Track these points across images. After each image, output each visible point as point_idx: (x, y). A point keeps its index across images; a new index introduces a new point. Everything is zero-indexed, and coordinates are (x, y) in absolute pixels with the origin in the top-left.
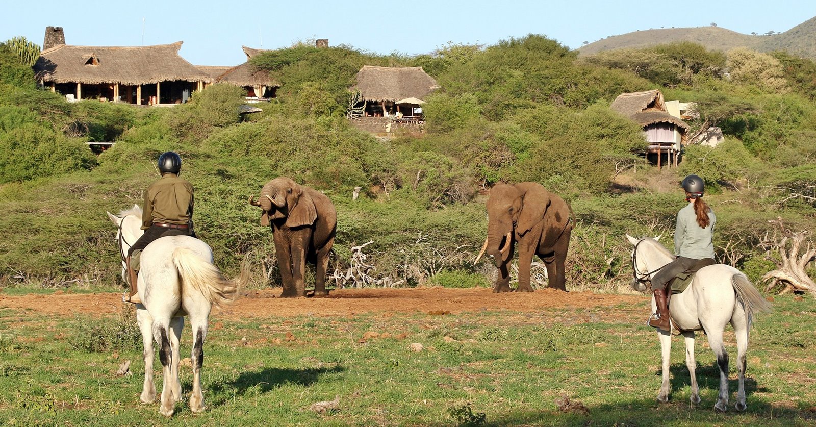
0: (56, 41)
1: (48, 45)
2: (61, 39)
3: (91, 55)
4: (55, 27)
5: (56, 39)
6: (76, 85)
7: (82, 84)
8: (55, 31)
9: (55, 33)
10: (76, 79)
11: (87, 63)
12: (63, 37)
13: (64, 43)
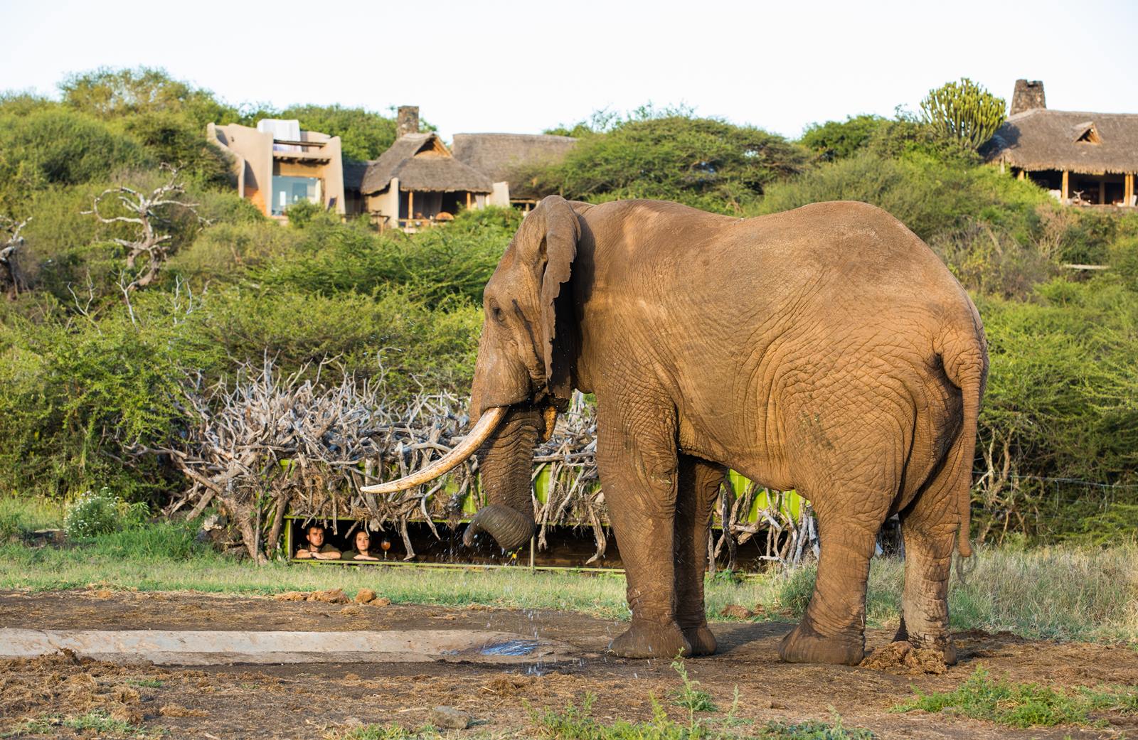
0: (1032, 103)
1: (1018, 107)
2: (1039, 99)
3: (1086, 126)
4: (1030, 80)
5: (1032, 100)
6: (1060, 174)
7: (1071, 173)
8: (1029, 86)
9: (1030, 90)
10: (1061, 166)
11: (1080, 140)
12: (1043, 97)
13: (1045, 107)
